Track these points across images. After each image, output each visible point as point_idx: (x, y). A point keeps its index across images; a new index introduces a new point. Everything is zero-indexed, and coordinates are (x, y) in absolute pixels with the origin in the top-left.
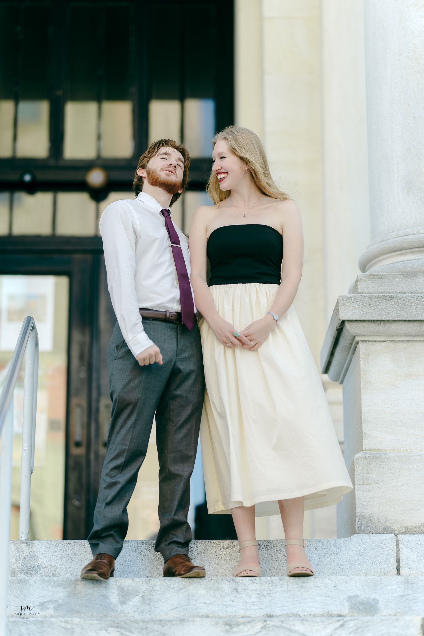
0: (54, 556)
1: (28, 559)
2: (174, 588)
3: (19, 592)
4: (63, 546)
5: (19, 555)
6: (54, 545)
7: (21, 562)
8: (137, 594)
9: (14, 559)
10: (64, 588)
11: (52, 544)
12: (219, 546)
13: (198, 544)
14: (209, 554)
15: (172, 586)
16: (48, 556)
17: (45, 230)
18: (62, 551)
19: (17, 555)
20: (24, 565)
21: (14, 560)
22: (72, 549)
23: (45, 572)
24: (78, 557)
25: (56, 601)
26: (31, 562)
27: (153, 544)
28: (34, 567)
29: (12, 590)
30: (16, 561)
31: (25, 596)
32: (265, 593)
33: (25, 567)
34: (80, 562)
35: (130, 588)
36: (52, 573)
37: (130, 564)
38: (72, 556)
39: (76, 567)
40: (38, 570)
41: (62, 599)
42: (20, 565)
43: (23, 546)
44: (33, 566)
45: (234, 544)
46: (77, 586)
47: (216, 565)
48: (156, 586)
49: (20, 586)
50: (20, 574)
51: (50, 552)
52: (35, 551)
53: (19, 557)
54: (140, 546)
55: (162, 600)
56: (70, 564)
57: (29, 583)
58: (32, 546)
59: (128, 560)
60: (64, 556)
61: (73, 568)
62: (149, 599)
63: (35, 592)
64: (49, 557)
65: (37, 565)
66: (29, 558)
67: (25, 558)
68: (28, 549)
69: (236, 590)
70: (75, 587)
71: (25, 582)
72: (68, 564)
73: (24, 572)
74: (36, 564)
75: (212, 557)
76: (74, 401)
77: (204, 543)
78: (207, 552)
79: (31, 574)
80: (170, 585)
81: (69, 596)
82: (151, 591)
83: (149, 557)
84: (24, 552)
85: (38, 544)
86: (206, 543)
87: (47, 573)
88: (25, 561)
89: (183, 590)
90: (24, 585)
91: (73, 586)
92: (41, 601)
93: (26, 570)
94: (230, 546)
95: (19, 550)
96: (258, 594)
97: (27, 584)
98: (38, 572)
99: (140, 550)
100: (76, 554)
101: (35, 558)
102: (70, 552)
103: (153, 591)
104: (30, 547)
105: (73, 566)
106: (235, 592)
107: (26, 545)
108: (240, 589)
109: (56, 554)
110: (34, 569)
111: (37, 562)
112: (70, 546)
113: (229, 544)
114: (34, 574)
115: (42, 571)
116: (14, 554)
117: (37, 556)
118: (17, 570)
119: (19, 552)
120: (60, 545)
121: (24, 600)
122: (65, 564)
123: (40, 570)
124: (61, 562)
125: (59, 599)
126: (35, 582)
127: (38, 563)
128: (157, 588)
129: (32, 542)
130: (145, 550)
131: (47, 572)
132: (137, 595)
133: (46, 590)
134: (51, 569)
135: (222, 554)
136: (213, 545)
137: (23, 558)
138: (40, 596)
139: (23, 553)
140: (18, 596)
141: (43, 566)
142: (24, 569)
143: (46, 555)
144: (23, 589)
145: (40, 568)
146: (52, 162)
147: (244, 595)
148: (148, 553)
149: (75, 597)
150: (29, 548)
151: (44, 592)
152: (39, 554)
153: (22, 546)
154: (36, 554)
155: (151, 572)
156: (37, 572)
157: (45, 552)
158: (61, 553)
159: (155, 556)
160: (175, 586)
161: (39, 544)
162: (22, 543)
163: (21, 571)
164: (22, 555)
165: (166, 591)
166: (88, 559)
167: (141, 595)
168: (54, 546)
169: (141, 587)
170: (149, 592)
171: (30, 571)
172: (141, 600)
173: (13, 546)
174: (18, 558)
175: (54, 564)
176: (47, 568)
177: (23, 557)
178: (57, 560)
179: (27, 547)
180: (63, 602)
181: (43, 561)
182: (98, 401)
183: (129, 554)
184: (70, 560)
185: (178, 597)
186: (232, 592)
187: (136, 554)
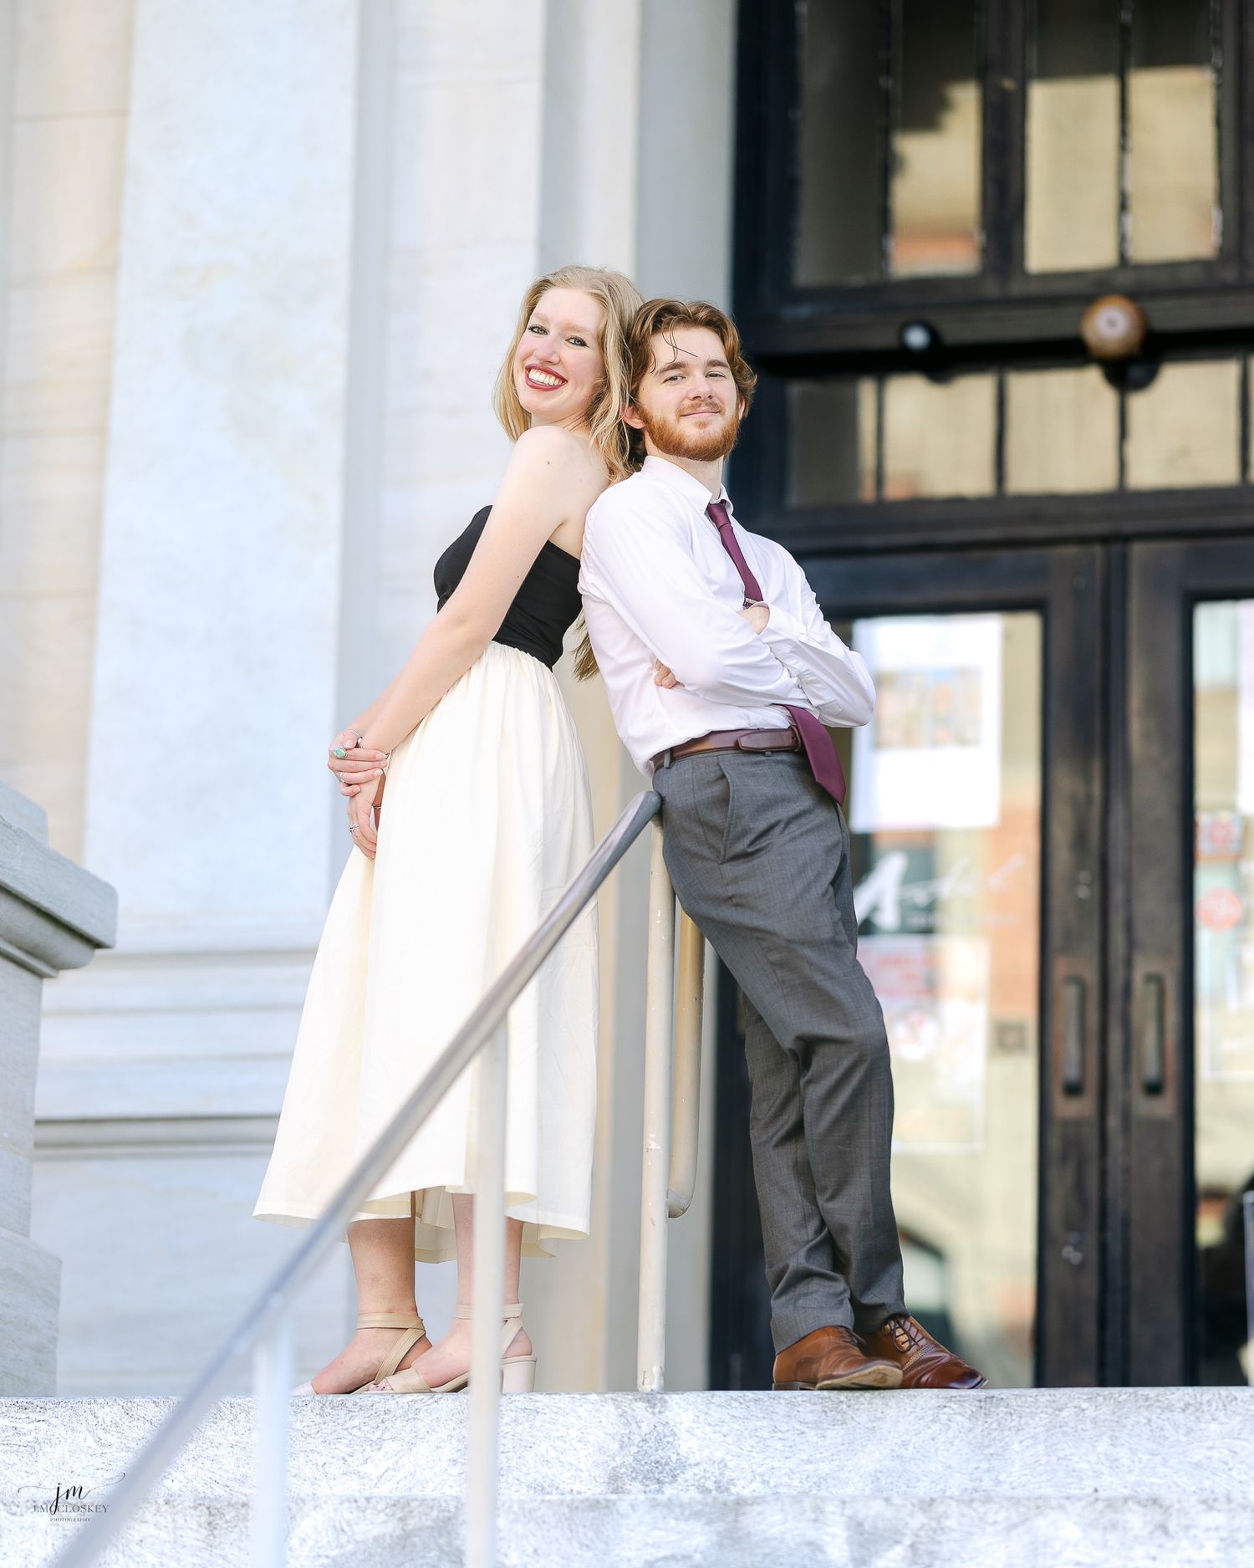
0: (718, 1435)
1: (650, 1441)
2: (995, 1523)
3: (591, 1534)
4: (742, 1406)
5: (627, 1432)
6: (719, 1406)
7: (634, 1449)
8: (898, 1538)
9: (617, 1443)
10: (708, 1523)
11: (713, 1401)
12: (1158, 1404)
13: (1100, 1399)
14: (1131, 1428)
15: (991, 1517)
16: (704, 1436)
17: (974, 481)
18: (740, 1422)
19: (623, 1431)
20: (640, 1457)
21: (617, 1445)
22: (766, 1416)
23: (697, 1478)
24: (781, 1435)
25: (686, 1558)
26: (660, 1452)
27: (980, 1401)
28: (667, 1464)
29: (573, 1527)
30: (621, 1447)
31: (607, 1544)
32: (1242, 1537)
33: (643, 1463)
34: (787, 1449)
35: (880, 1525)
36: (713, 1479)
37: (918, 1456)
38: (766, 1435)
39: (776, 1464)
40: (678, 1472)
41: (702, 1553)
42: (632, 1457)
43: (638, 1408)
44: (663, 1461)
45: (1199, 1400)
46: (740, 1518)
47: (1149, 1457)
48: (947, 1517)
49: (593, 1518)
50: (629, 1483)
51: (710, 1425)
52: (670, 1421)
53: (629, 1439)
54: (945, 1407)
55: (965, 1556)
56: (760, 1455)
57: (617, 1511)
58: (662, 1407)
59: (914, 1444)
60: (746, 1434)
61: (769, 1466)
62: (930, 1553)
63: (632, 1534)
64: (707, 1439)
65: (674, 1458)
66: (653, 1439)
67: (643, 1440)
68: (651, 1416)
69: (1163, 1528)
70: (736, 1521)
71: (607, 1507)
72: (754, 1454)
73: (640, 1478)
74: (672, 1455)
75: (1139, 1435)
76: (1061, 968)
77: (1117, 1396)
78: (1124, 1421)
79: (659, 1482)
80: (985, 1514)
81: (720, 1545)
82: (935, 1531)
83: (970, 1436)
84: (642, 1424)
85: (677, 1403)
86: (1124, 1397)
87: (702, 1481)
88: (644, 1448)
89: (1021, 1529)
90: (605, 1514)
91: (731, 1518)
92: (648, 1557)
93: (646, 1473)
94: (1187, 1405)
95: (629, 1419)
96: (1222, 1540)
97: (612, 1513)
98: (678, 1478)
99: (945, 1417)
100: (775, 1430)
101: (671, 1439)
102: (760, 1423)
103: (940, 1532)
104: (657, 1410)
105: (768, 1461)
106: (1159, 1533)
107: (647, 1405)
108: (1172, 1525)
109: (725, 1430)
110: (667, 1468)
111: (674, 1450)
112: (759, 1407)
113: (1187, 1398)
114: (666, 1482)
115: (689, 1474)
116: (615, 1429)
117: (674, 1435)
118: (623, 1471)
119: (628, 1423)
120: (735, 1404)
121: (605, 1554)
122: (748, 1456)
123: (683, 1473)
124: (738, 1450)
125: (696, 1551)
126: (632, 1506)
127: (678, 1454)
128: (951, 1523)
129: (661, 1398)
130: (959, 1418)
131: (702, 1478)
132: (897, 1542)
133: (660, 1529)
134: (712, 1468)
135: (1168, 1427)
136: (1141, 1403)
137: (637, 1439)
138: (647, 1544)
139: (640, 1427)
140: (590, 1544)
141: (691, 1461)
142: (642, 1468)
143: (697, 1432)
144: (603, 1525)
145: (683, 1465)
146: (992, 289)
147: (1184, 1543)
148: (967, 1424)
149: (737, 1547)
150: (654, 1414)
151: (657, 1533)
152: (680, 1430)
153: (635, 1408)
154: (672, 1430)
155: (974, 1477)
156: (674, 1476)
157: (695, 1425)
158: (736, 1426)
159: (985, 1433)
160: (1000, 1518)
161: (679, 1402)
162: (636, 1400)
163: (634, 1475)
164: (636, 1432)
165: (974, 1530)
166: (807, 1441)
167: (907, 1542)
168: (720, 1409)
169: (908, 1519)
170: (930, 1533)
171: (657, 1475)
172: (910, 1554)
173: (612, 1408)
174: (626, 1439)
175: (718, 1455)
176: (701, 1467)
177: (637, 1436)
178: (727, 1445)
179: (650, 1410)
180: (705, 1559)
181: (689, 1448)
182: (1129, 963)
183: (915, 1427)
184: (760, 1445)
185: (1007, 1547)
186: (1151, 1533)
187: (936, 1427)
